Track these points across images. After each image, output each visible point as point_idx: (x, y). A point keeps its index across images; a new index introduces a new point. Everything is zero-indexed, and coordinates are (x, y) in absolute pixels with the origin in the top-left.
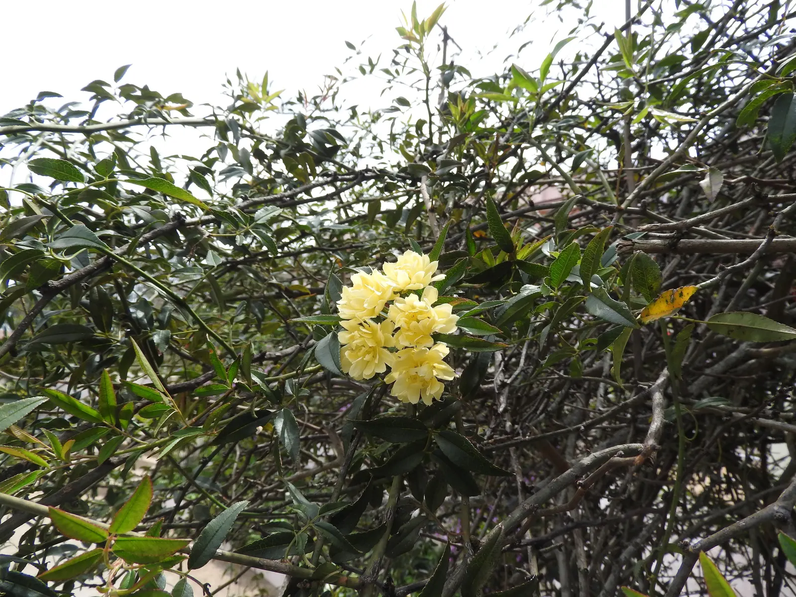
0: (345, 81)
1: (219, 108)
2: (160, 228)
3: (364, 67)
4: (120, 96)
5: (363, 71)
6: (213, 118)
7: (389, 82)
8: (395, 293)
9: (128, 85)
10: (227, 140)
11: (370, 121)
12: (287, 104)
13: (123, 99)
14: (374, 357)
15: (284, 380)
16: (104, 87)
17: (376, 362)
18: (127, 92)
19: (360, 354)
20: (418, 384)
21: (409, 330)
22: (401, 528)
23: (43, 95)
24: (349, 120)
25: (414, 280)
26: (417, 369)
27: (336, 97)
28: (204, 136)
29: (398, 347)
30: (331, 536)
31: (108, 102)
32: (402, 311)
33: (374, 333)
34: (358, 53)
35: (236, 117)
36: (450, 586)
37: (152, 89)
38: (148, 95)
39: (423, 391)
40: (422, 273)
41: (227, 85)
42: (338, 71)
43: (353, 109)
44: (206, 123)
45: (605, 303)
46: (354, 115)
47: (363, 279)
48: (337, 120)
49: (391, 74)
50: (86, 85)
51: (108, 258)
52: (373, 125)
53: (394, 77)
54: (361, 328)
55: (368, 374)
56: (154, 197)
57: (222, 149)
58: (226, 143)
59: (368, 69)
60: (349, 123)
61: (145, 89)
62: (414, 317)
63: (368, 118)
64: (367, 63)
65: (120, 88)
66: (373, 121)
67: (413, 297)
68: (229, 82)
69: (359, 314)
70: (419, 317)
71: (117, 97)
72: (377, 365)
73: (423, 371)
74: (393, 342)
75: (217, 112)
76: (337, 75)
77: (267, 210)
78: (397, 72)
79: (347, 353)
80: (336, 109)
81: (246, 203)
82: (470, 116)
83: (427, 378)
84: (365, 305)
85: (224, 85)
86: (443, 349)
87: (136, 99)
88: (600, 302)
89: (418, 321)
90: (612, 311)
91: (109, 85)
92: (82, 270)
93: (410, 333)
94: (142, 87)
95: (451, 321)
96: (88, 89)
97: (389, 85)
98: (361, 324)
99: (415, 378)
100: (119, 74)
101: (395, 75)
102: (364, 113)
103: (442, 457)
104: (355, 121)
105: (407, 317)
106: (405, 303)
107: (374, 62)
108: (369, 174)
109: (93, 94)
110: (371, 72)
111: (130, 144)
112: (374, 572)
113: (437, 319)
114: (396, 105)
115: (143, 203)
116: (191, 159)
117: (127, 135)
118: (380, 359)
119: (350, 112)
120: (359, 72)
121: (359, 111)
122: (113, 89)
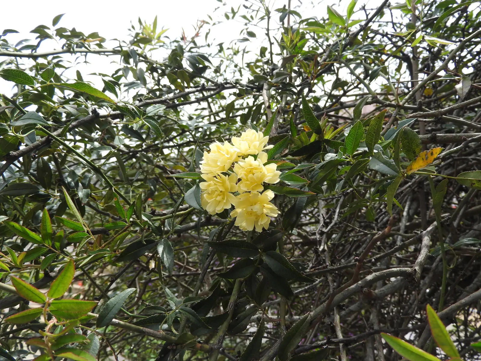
0: (214, 24)
1: (124, 42)
2: (82, 119)
3: (228, 14)
4: (56, 35)
5: (227, 17)
6: (119, 49)
7: (246, 24)
8: (239, 157)
9: (61, 28)
10: (129, 64)
11: (232, 53)
12: (173, 42)
13: (58, 38)
14: (223, 199)
15: (165, 219)
16: (46, 30)
17: (225, 201)
18: (60, 33)
19: (214, 196)
20: (253, 218)
21: (247, 180)
22: (239, 315)
23: (6, 32)
24: (217, 54)
25: (252, 147)
26: (252, 207)
27: (208, 36)
28: (114, 62)
29: (240, 192)
30: (191, 316)
31: (48, 40)
32: (242, 167)
33: (223, 183)
34: (224, 5)
35: (136, 48)
36: (270, 354)
37: (78, 30)
38: (75, 34)
39: (256, 222)
40: (257, 143)
41: (132, 29)
42: (210, 17)
43: (221, 45)
44: (115, 52)
45: (380, 161)
46: (222, 49)
47: (218, 147)
48: (209, 54)
49: (248, 19)
50: (33, 28)
51: (48, 137)
52: (235, 56)
53: (250, 21)
54: (215, 178)
55: (219, 209)
56: (79, 99)
57: (126, 70)
58: (129, 66)
59: (231, 15)
60: (217, 56)
61: (74, 30)
62: (251, 171)
63: (231, 52)
64: (231, 11)
65: (56, 30)
66: (235, 54)
67: (251, 159)
68: (133, 27)
69: (213, 169)
70: (254, 171)
71: (54, 36)
72: (225, 204)
73: (256, 208)
74: (236, 188)
75: (122, 44)
76: (208, 20)
77: (155, 107)
78: (252, 17)
79: (205, 195)
80: (209, 45)
81: (141, 104)
82: (297, 42)
83: (259, 213)
84: (219, 164)
85: (130, 30)
86: (270, 194)
87: (67, 37)
88: (377, 161)
89: (253, 174)
90: (385, 166)
91: (48, 29)
92: (31, 145)
93: (248, 182)
94: (71, 29)
95: (275, 175)
96: (34, 31)
97: (246, 27)
98: (215, 177)
99: (251, 213)
100: (56, 21)
101: (251, 19)
102: (228, 49)
103: (268, 269)
104: (221, 54)
105: (246, 171)
106: (245, 162)
107: (236, 11)
108: (228, 85)
109: (38, 35)
110: (233, 18)
111: (62, 69)
112: (219, 342)
113: (266, 173)
114: (247, 37)
115: (71, 103)
116: (104, 75)
117: (60, 63)
118: (227, 200)
119: (219, 48)
120: (225, 18)
121: (225, 46)
122: (52, 31)
